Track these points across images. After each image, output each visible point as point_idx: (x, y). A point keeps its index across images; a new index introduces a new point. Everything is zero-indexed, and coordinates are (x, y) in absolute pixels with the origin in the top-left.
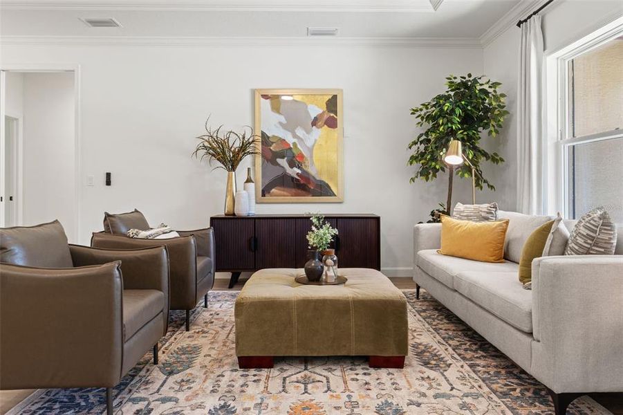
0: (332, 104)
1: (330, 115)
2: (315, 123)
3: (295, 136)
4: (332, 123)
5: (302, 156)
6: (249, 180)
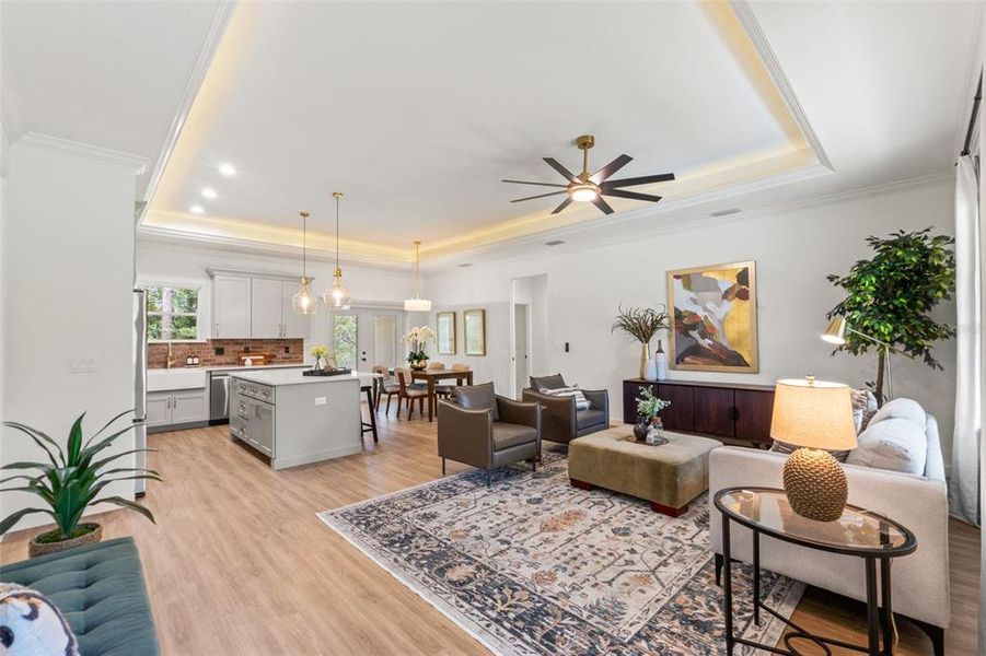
0: (743, 277)
1: (741, 288)
2: (726, 295)
3: (705, 309)
4: (743, 295)
5: (713, 328)
6: (660, 351)
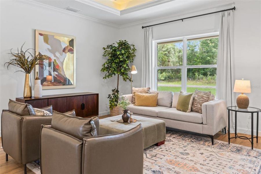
0: (71, 42)
1: (71, 48)
2: (64, 50)
3: (55, 56)
4: (71, 51)
5: (58, 66)
6: (38, 79)
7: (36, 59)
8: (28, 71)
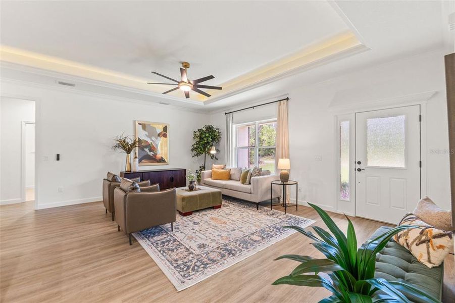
7: (135, 142)
8: (129, 151)
